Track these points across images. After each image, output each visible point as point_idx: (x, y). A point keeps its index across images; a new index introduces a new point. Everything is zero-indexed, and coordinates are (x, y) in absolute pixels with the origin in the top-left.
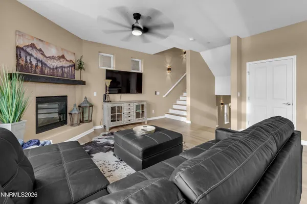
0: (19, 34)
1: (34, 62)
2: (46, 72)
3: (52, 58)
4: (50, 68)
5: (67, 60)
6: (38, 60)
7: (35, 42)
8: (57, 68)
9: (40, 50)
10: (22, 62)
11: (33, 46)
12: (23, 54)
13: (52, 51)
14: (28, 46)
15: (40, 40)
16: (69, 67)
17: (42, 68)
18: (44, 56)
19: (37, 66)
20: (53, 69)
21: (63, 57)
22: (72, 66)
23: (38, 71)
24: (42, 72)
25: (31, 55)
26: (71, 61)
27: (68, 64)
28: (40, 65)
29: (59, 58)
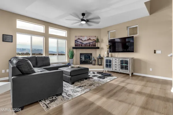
0: (76, 37)
1: (79, 43)
2: (83, 45)
3: (85, 40)
4: (84, 44)
5: (91, 40)
6: (80, 42)
7: (79, 37)
8: (87, 44)
9: (81, 39)
10: (76, 44)
11: (79, 39)
12: (76, 42)
13: (86, 38)
14: (77, 39)
15: (81, 36)
16: (93, 42)
17: (81, 45)
18: (82, 41)
19: (80, 44)
20: (86, 44)
21: (90, 39)
22: (94, 42)
23: (80, 45)
24: (82, 46)
25: (78, 41)
26: (93, 40)
27: (92, 41)
28: (81, 44)
29: (88, 40)
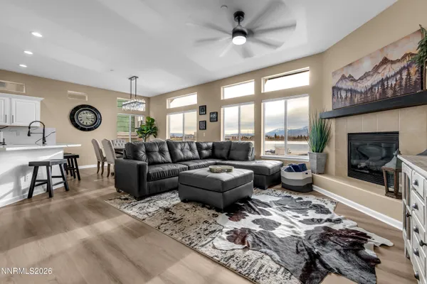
0: (334, 74)
3: (367, 75)
4: (361, 93)
5: (393, 62)
6: (347, 91)
7: (345, 71)
8: (371, 88)
9: (350, 76)
10: (335, 100)
11: (343, 77)
12: (335, 92)
13: (367, 66)
14: (339, 82)
15: (350, 65)
16: (400, 72)
18: (355, 80)
20: (366, 92)
21: (385, 61)
22: (407, 68)
24: (352, 102)
25: (341, 89)
26: (404, 57)
27: (397, 67)
28: (349, 95)
29: (376, 68)
